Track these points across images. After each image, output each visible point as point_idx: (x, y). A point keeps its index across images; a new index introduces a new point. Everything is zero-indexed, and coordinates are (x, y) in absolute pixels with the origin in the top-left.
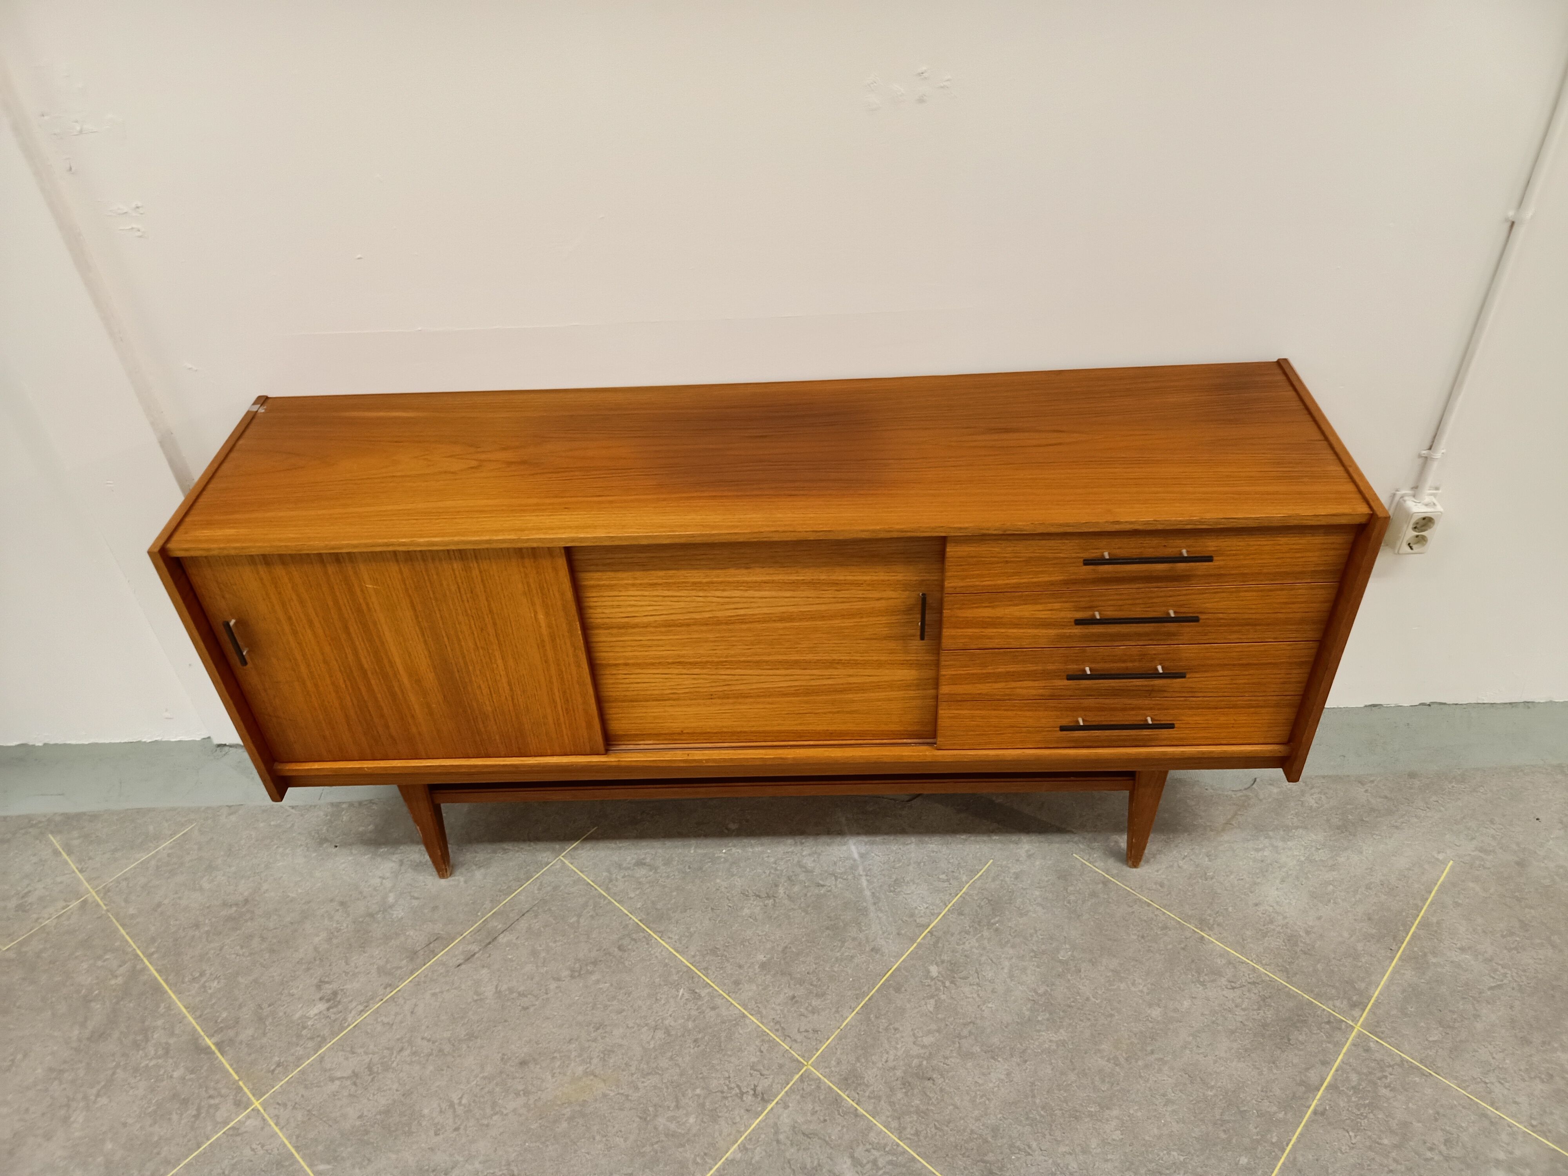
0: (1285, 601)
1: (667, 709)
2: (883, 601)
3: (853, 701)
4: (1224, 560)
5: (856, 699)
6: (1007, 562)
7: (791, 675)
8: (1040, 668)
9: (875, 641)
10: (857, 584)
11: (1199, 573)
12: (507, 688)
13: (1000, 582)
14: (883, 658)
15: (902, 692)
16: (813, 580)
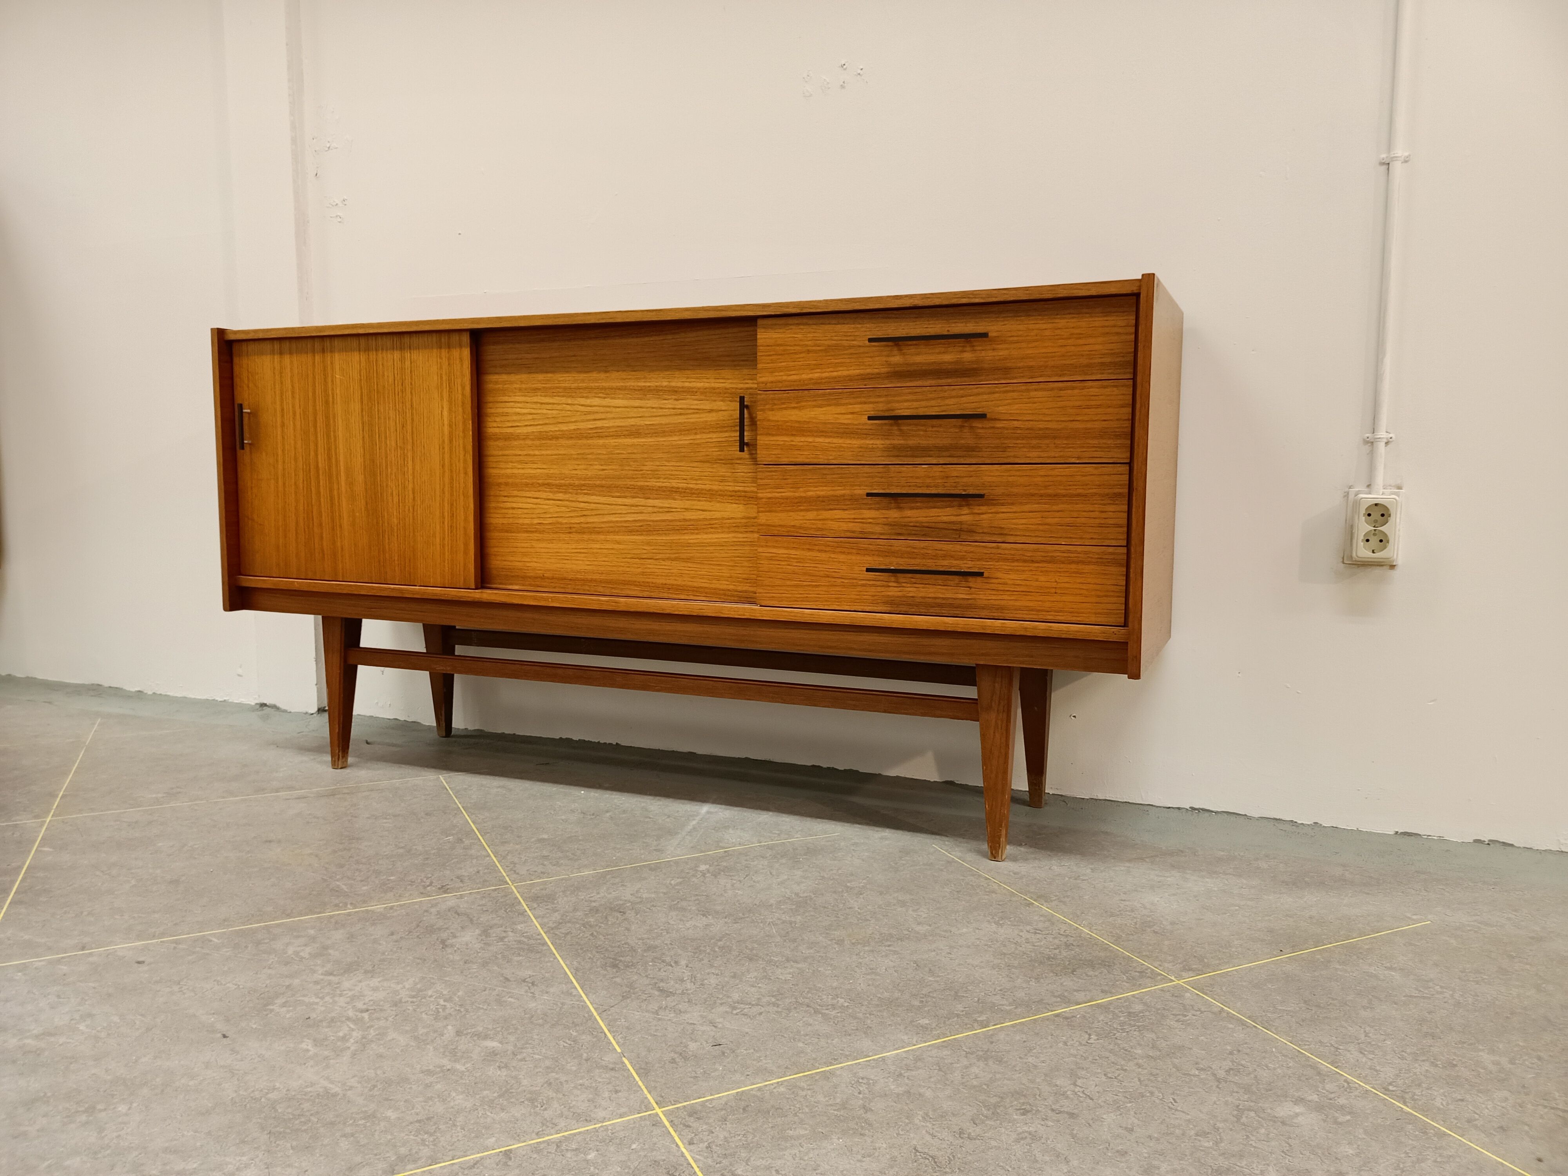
0: (1078, 403)
1: (534, 544)
2: (714, 414)
3: (689, 545)
4: (1007, 349)
5: (692, 541)
6: (809, 352)
7: (637, 506)
8: (847, 492)
9: (708, 465)
10: (691, 392)
11: (986, 366)
12: (411, 496)
13: (804, 376)
14: (715, 488)
15: (731, 535)
16: (656, 386)
